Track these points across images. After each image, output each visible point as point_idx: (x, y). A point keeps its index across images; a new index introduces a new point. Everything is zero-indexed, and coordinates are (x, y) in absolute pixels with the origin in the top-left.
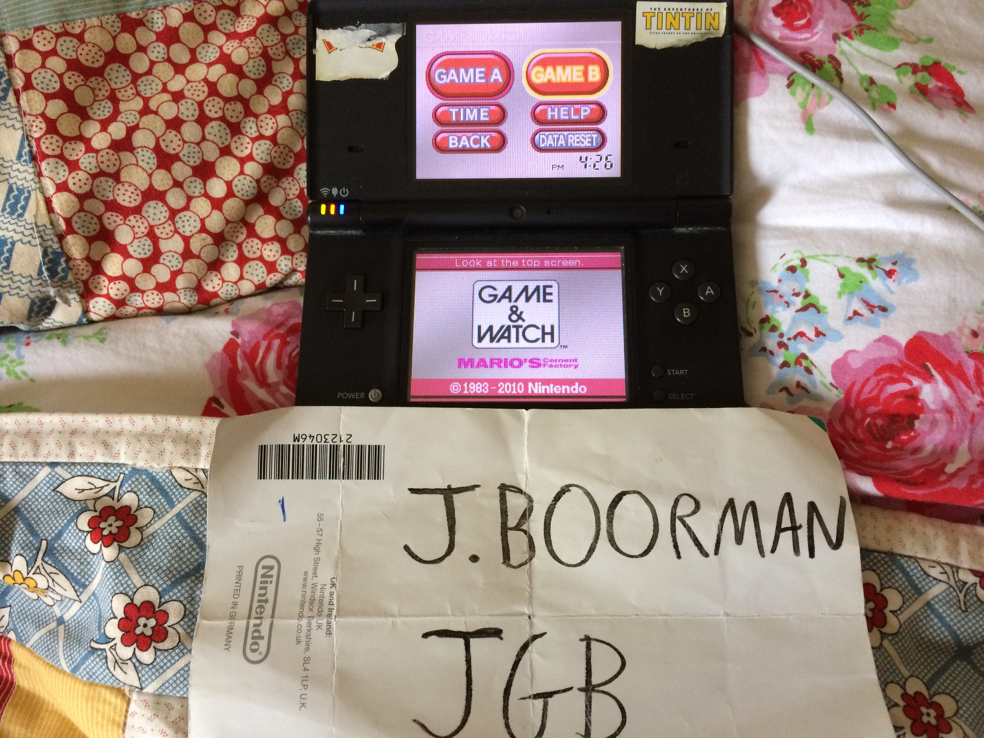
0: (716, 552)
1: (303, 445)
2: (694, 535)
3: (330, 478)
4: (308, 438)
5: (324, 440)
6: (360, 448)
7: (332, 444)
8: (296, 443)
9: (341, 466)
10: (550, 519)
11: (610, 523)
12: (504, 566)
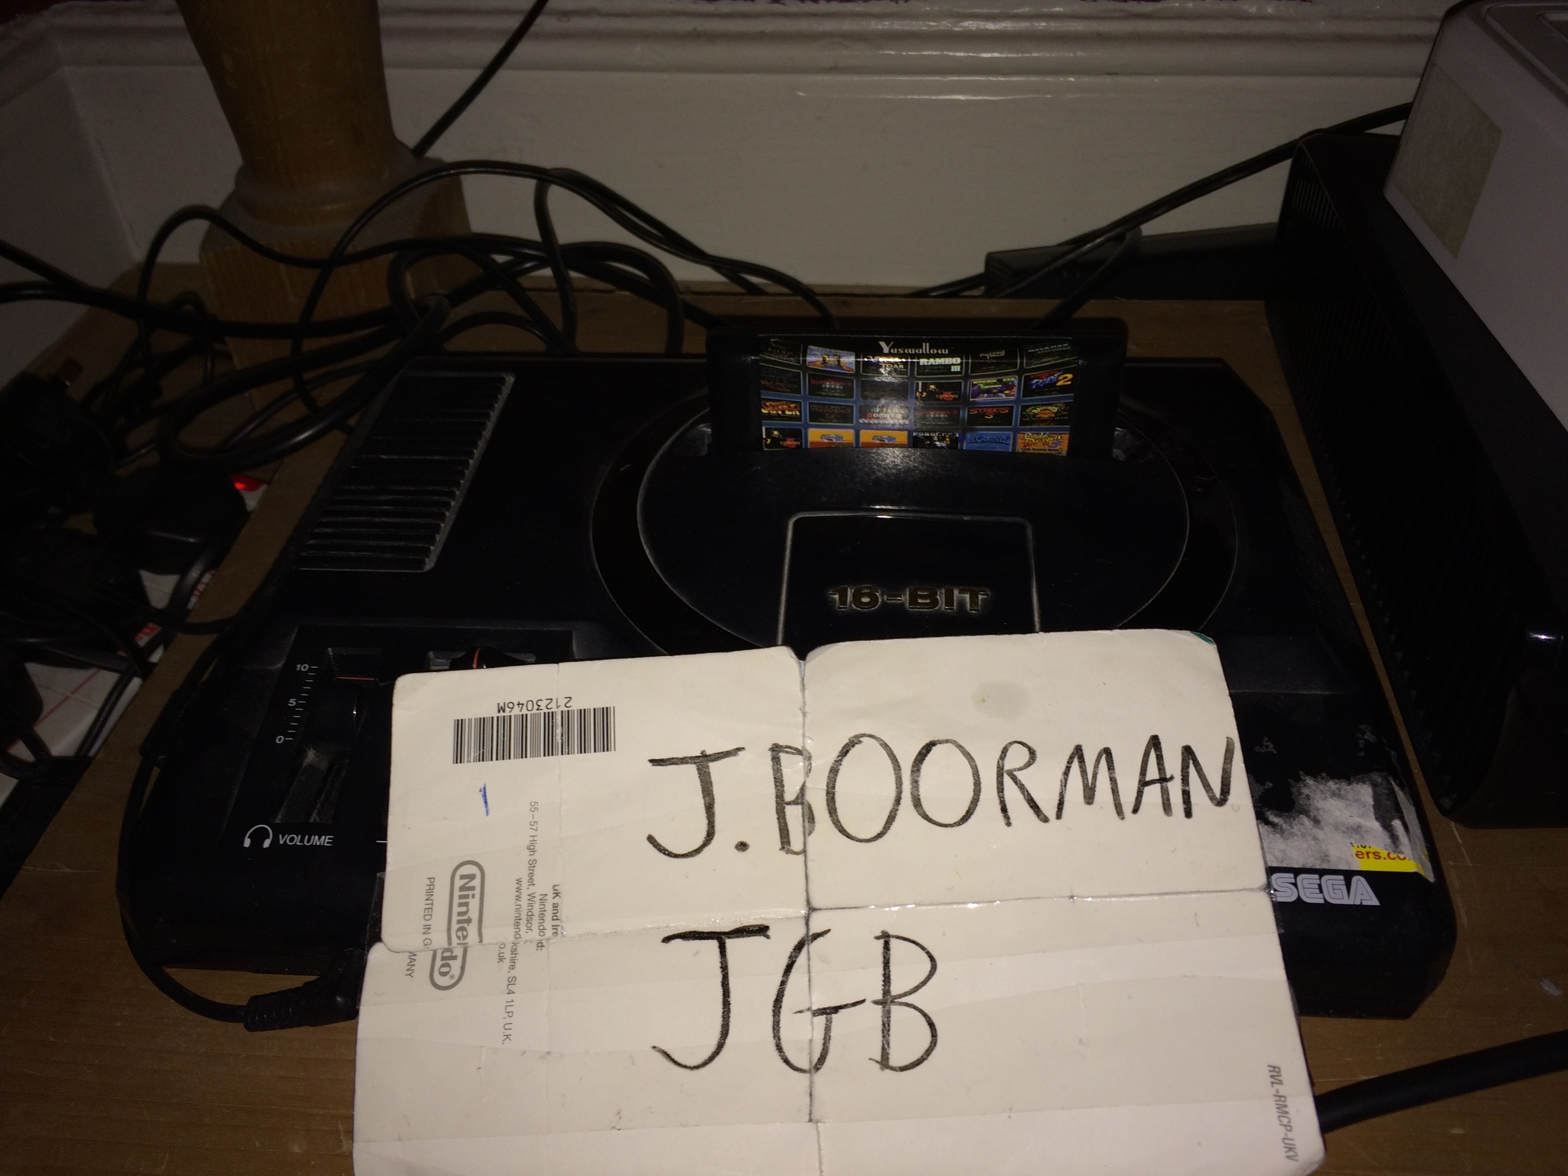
0: (1059, 816)
1: (510, 717)
2: (1029, 794)
3: (546, 755)
4: (516, 706)
5: (535, 707)
6: (583, 713)
7: (546, 711)
8: (500, 714)
9: (559, 738)
10: (835, 781)
11: (915, 783)
12: (783, 853)
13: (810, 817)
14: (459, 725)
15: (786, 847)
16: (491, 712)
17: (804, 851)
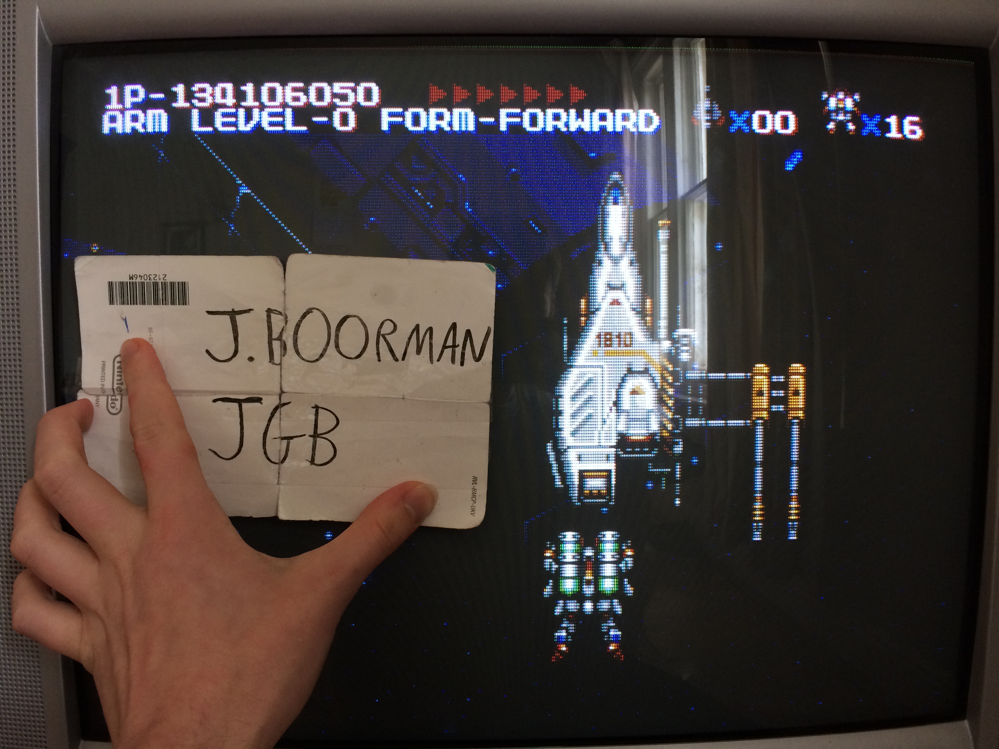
0: (403, 359)
1: (136, 282)
2: (391, 347)
3: (154, 304)
4: (138, 277)
5: (148, 278)
6: (172, 284)
7: (154, 281)
8: (131, 281)
9: (161, 296)
10: (298, 331)
11: (337, 336)
12: (270, 364)
13: (284, 347)
14: (111, 284)
15: (272, 361)
16: (126, 279)
17: (280, 364)
